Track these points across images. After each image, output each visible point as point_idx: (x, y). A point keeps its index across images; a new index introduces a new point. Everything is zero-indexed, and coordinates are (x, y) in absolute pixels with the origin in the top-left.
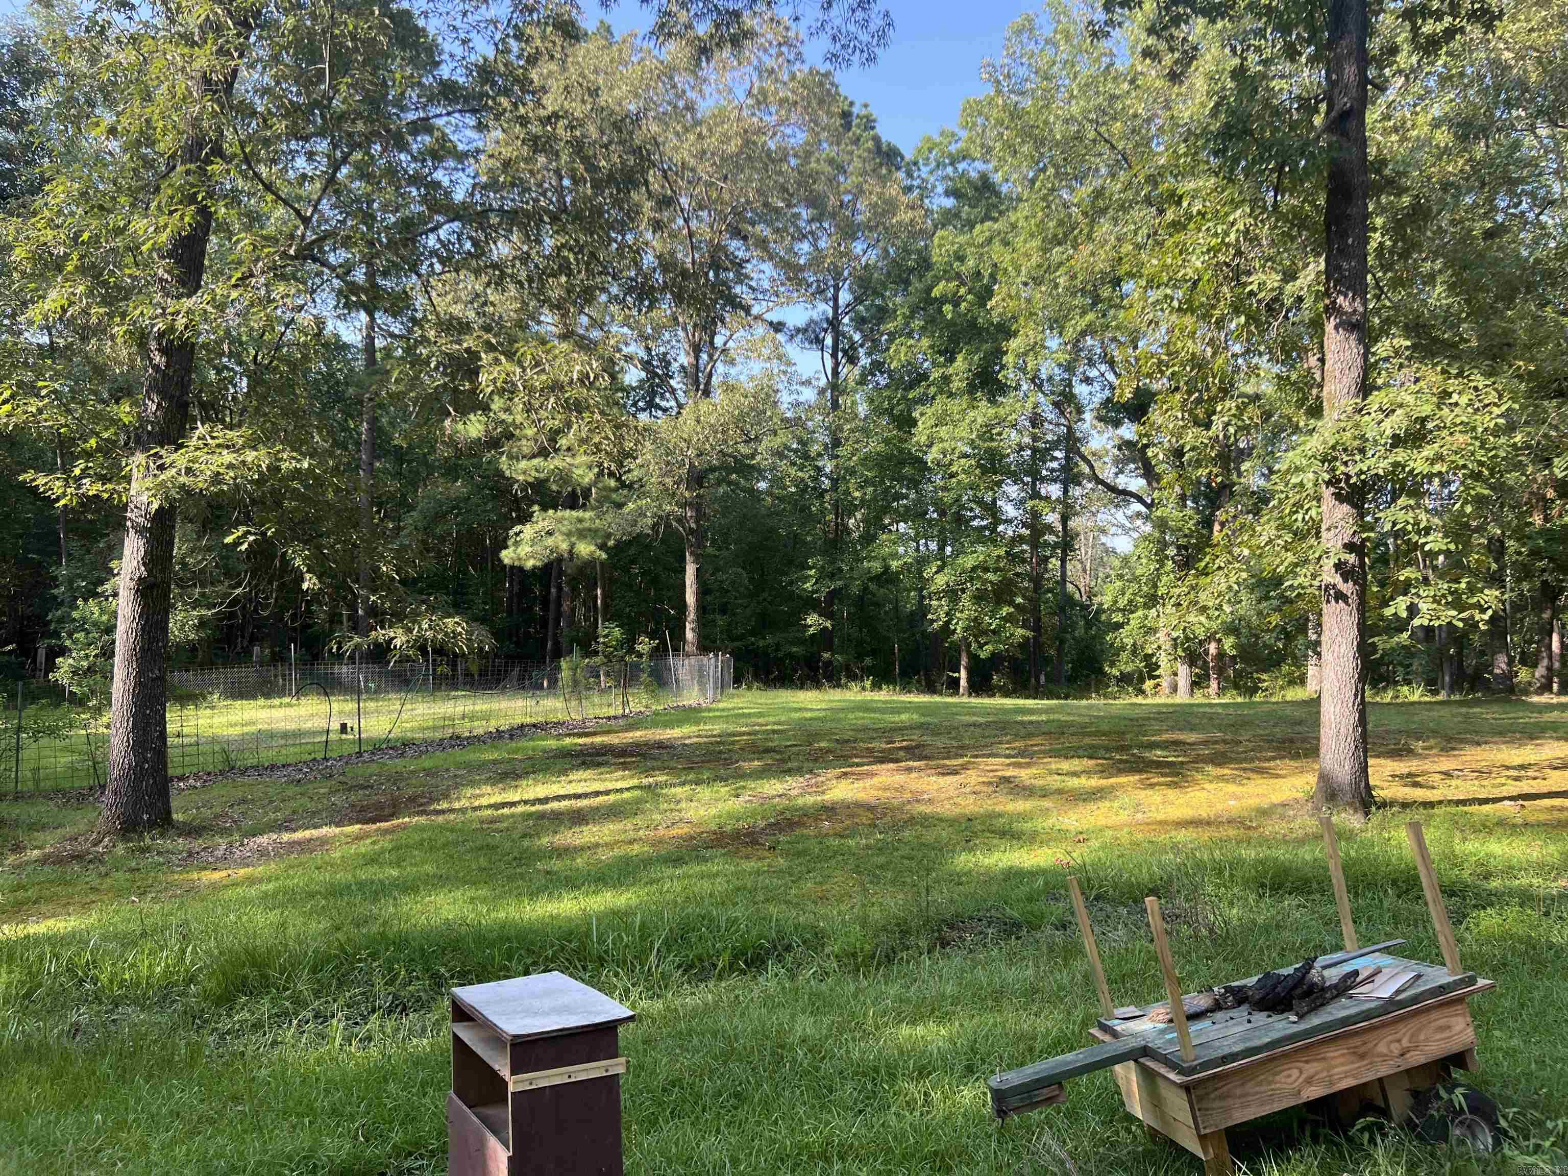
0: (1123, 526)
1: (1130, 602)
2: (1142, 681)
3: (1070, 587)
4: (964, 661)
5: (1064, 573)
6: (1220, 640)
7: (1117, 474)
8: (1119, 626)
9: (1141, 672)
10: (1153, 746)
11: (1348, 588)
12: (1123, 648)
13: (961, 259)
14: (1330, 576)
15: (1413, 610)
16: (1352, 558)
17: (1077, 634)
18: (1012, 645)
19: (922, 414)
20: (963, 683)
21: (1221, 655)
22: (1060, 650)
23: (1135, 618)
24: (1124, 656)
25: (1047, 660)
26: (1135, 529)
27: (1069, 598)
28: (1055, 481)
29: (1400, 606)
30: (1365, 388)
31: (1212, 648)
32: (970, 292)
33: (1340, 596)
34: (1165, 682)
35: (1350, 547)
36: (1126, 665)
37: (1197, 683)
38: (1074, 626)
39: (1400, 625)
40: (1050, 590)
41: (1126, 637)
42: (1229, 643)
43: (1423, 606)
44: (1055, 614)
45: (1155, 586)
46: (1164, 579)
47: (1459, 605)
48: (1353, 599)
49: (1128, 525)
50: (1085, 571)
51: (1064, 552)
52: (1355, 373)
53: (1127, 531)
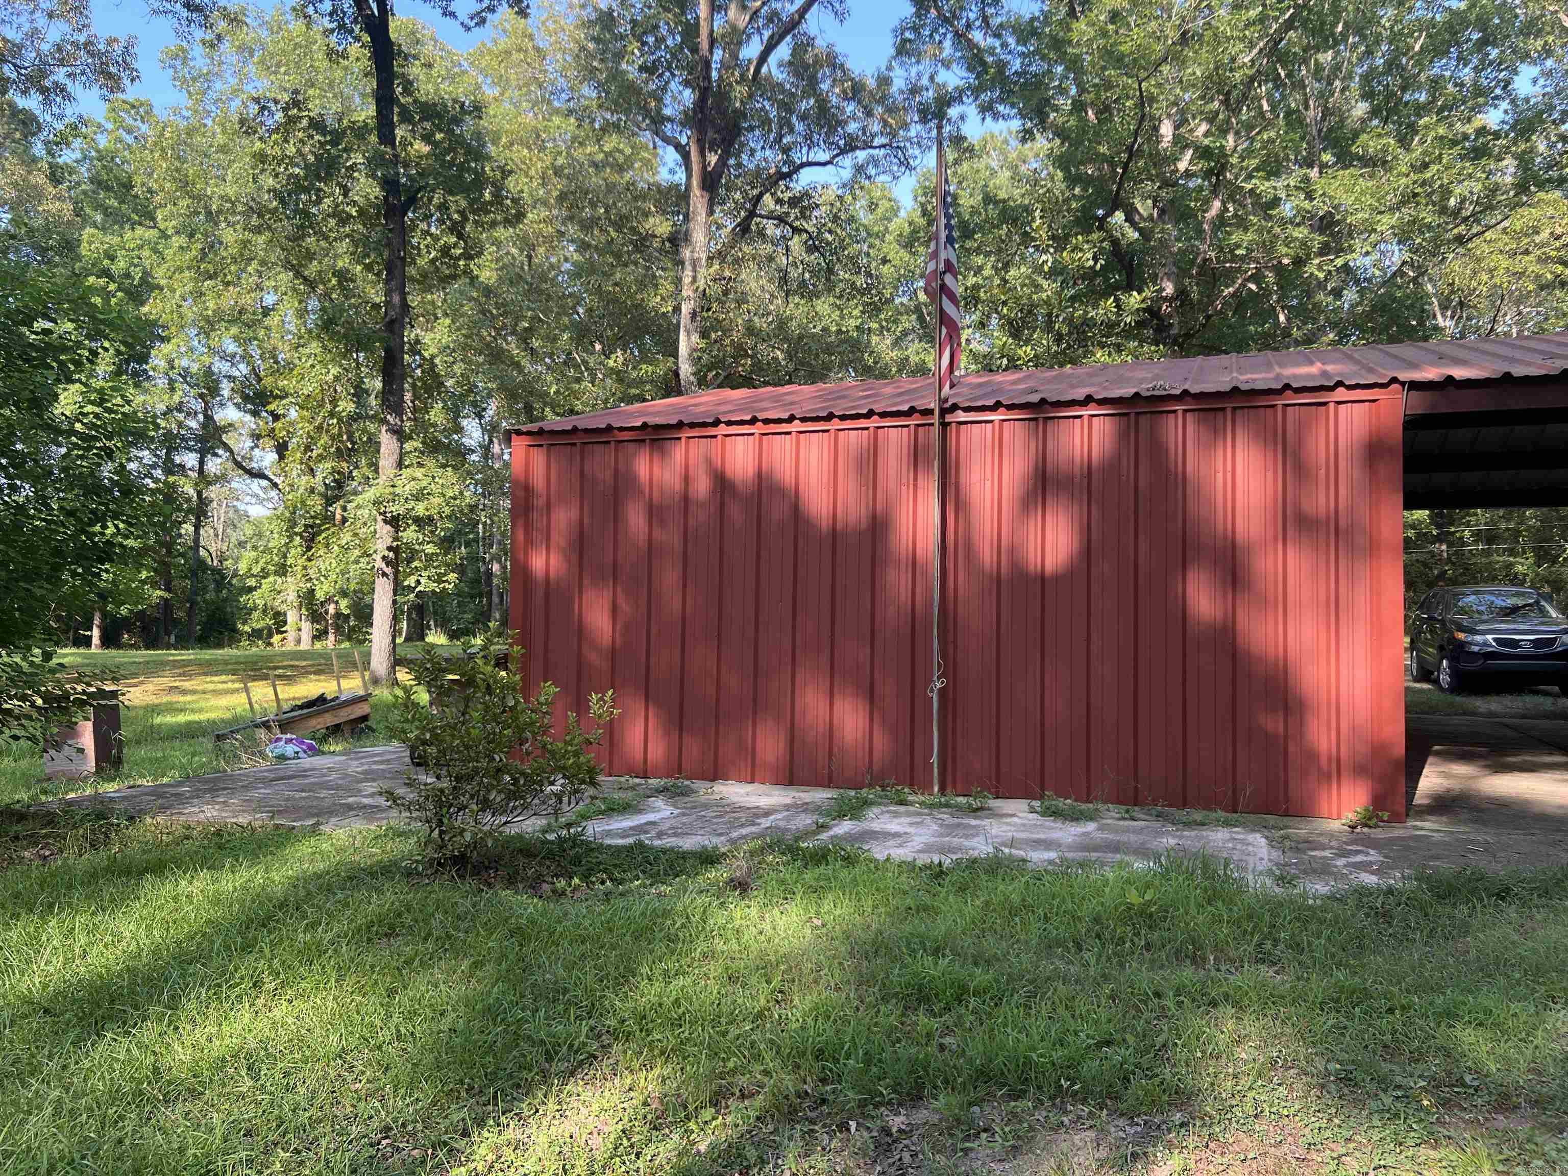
0: (257, 496)
1: (263, 570)
2: (270, 635)
3: (202, 552)
4: (97, 622)
5: (196, 540)
6: (337, 603)
7: (252, 448)
8: (251, 590)
9: (270, 629)
10: (276, 668)
11: (388, 570)
12: (255, 608)
13: (112, 258)
14: (379, 564)
15: (418, 582)
16: (391, 554)
17: (208, 597)
18: (150, 606)
19: (65, 389)
20: (96, 640)
21: (338, 615)
22: (190, 613)
23: (266, 584)
24: (255, 615)
25: (176, 622)
26: (270, 500)
27: (202, 563)
28: (190, 449)
29: (411, 581)
30: (400, 465)
31: (332, 609)
32: (119, 289)
33: (384, 574)
34: (291, 635)
35: (390, 549)
36: (257, 622)
37: (320, 636)
38: (205, 589)
39: (411, 589)
40: (182, 555)
41: (258, 598)
42: (344, 604)
43: (423, 581)
44: (186, 577)
45: (285, 556)
46: (293, 551)
47: (439, 581)
48: (391, 576)
49: (262, 495)
50: (217, 535)
51: (198, 518)
52: (396, 456)
53: (261, 502)
